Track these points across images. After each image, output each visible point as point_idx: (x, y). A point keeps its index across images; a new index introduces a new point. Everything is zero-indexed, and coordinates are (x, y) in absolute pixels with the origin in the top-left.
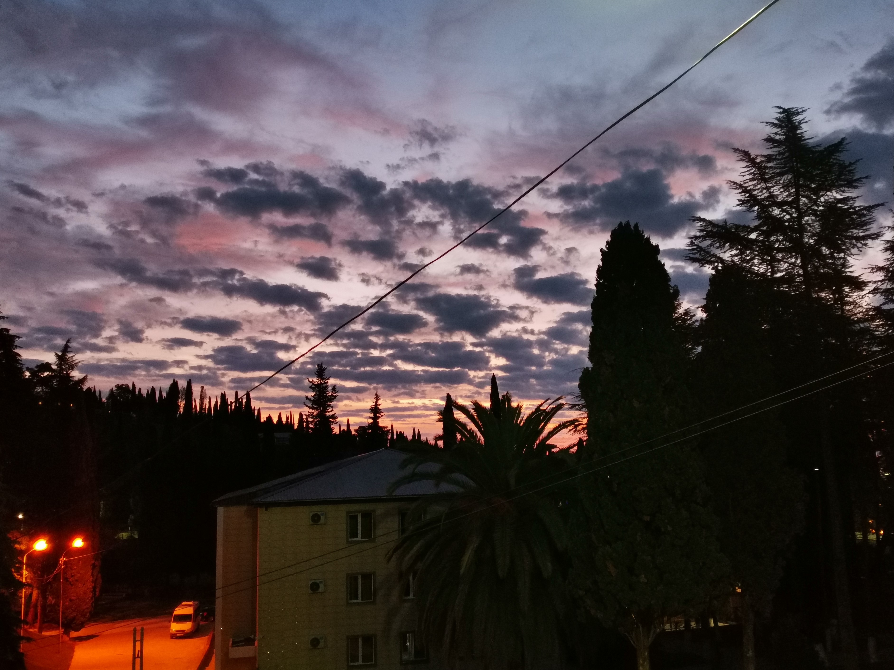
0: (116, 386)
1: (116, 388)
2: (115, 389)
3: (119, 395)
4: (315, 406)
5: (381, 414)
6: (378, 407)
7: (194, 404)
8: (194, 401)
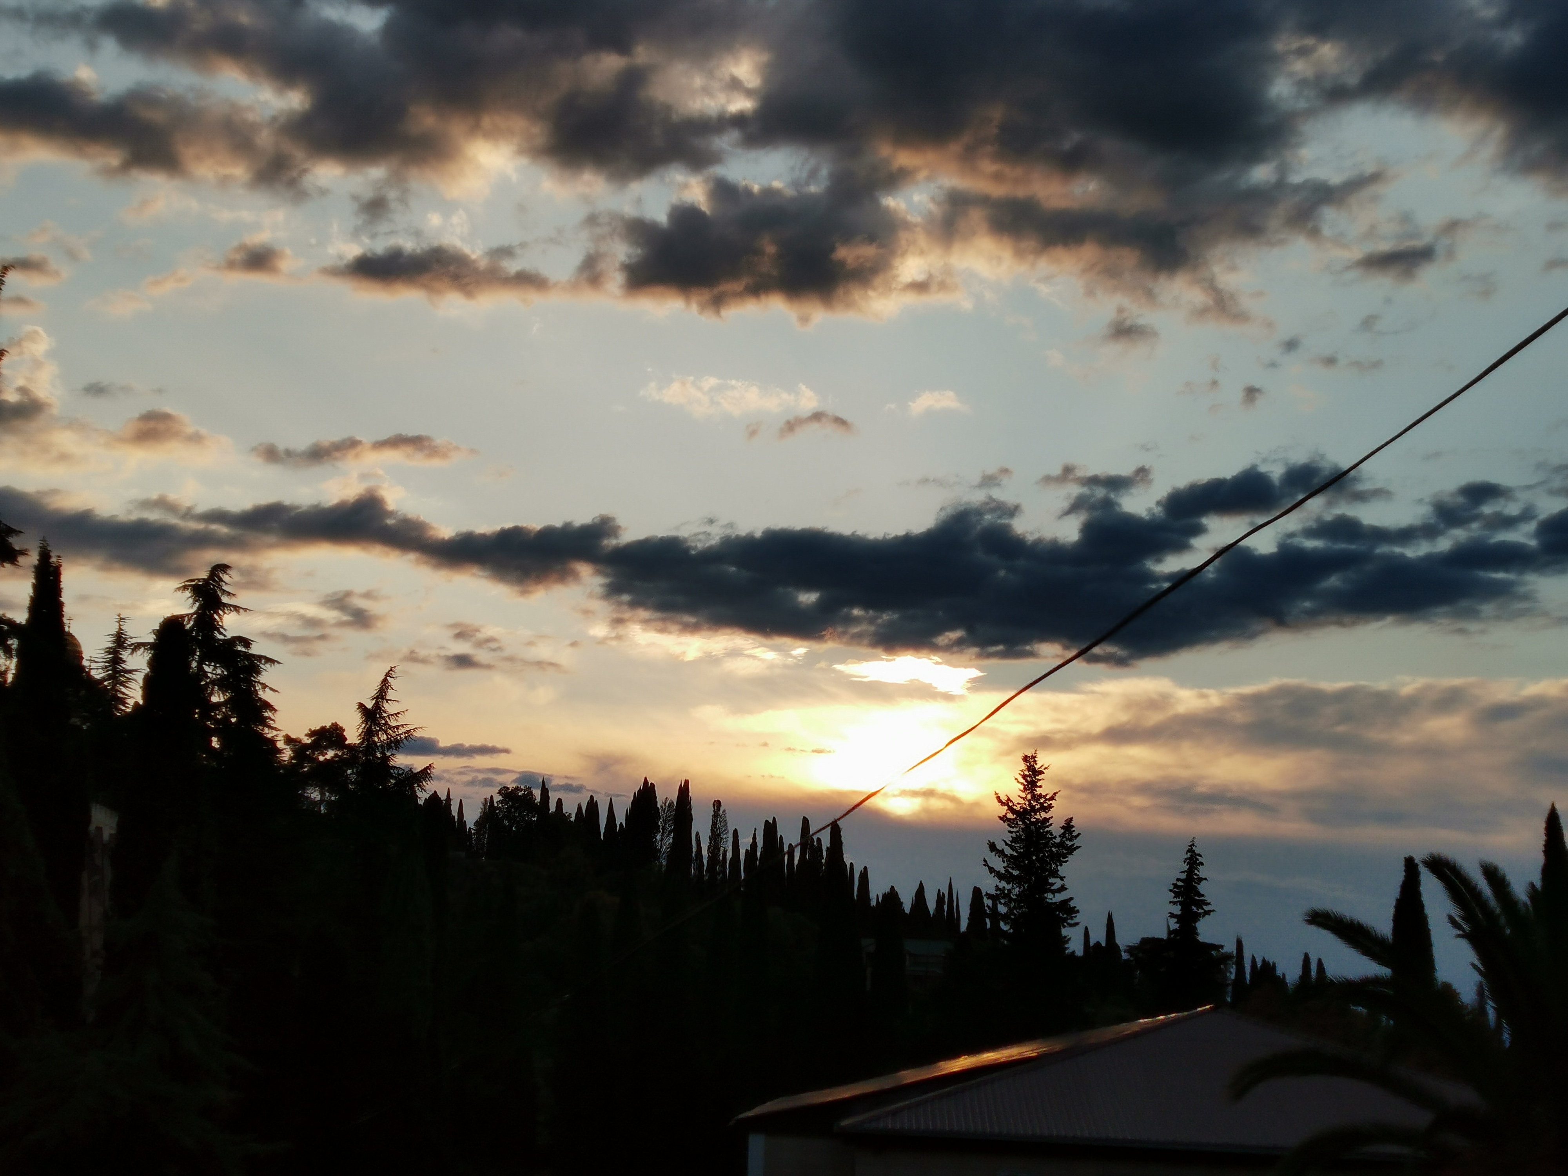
0: (500, 793)
1: (500, 798)
2: (497, 798)
3: (508, 815)
4: (1015, 873)
5: (1204, 907)
6: (1196, 887)
7: (694, 850)
8: (697, 843)
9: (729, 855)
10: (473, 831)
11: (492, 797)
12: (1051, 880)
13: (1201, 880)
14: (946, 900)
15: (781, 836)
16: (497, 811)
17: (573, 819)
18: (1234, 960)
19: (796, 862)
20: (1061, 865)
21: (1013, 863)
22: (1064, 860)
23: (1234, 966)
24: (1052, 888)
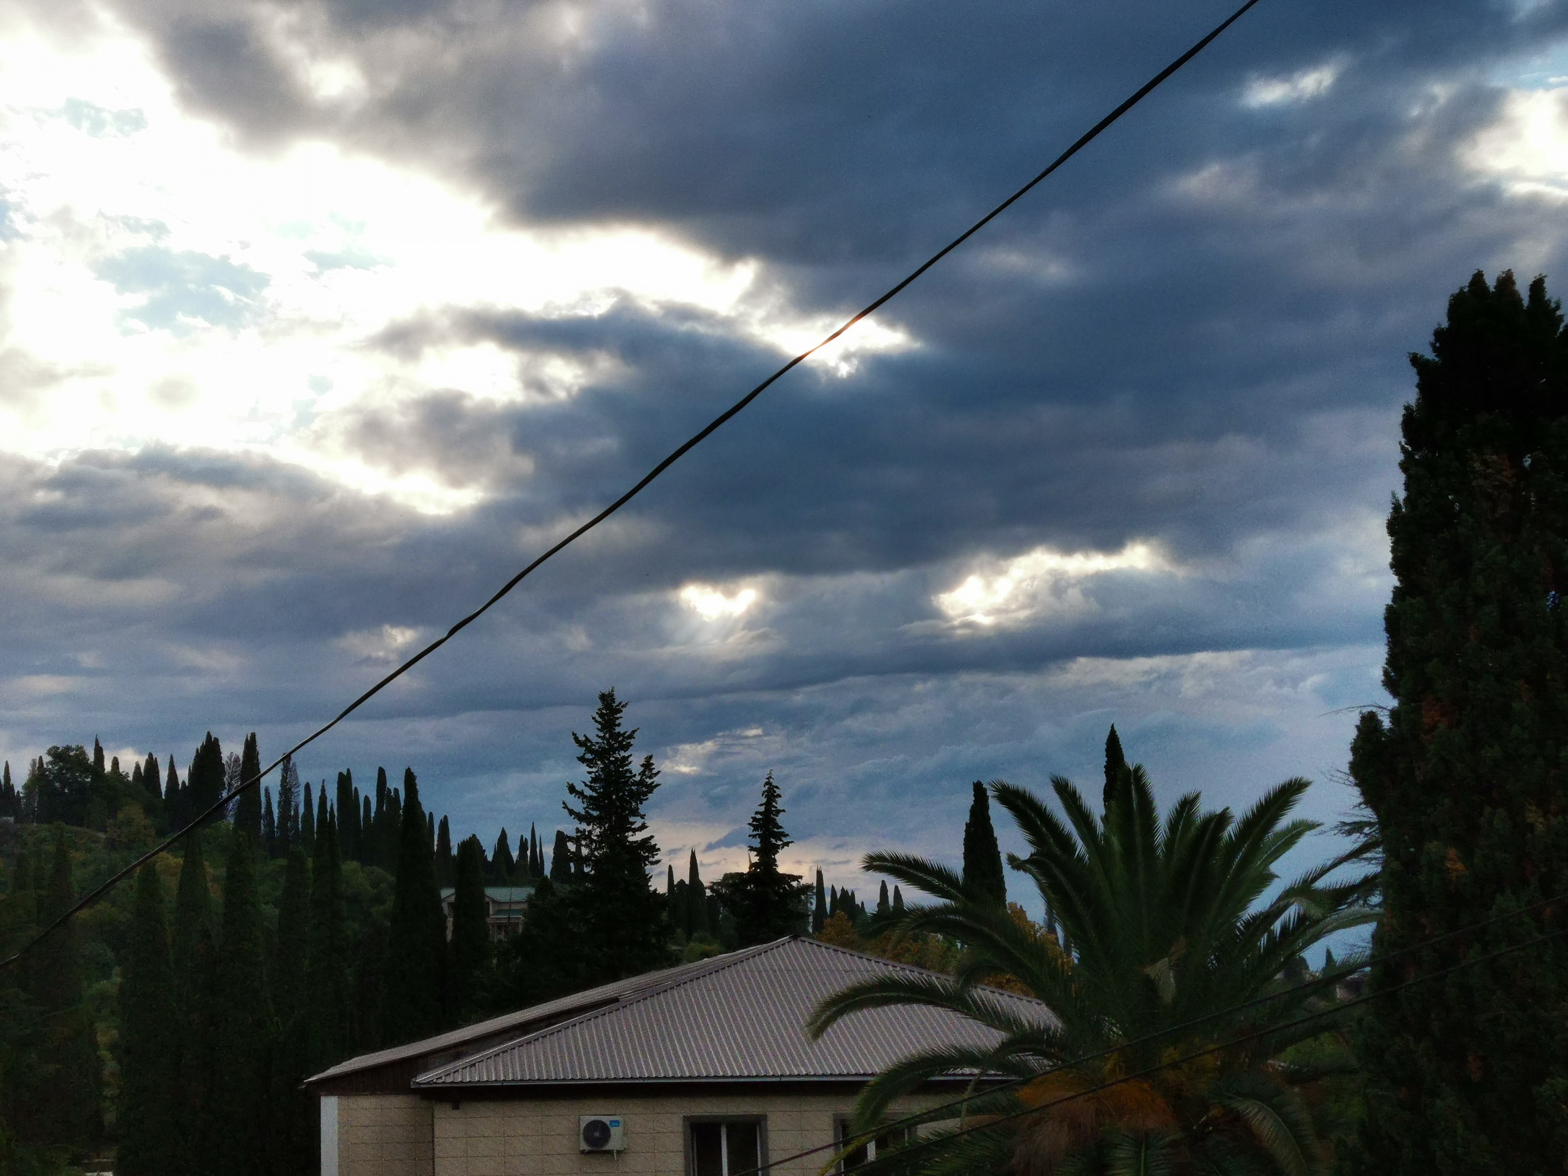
0: (49, 753)
1: (50, 758)
2: (47, 759)
4: (595, 814)
5: (783, 839)
6: (775, 820)
7: (263, 805)
8: (266, 796)
9: (301, 810)
10: (21, 795)
11: (41, 758)
12: (632, 819)
13: (778, 812)
14: (529, 845)
15: (356, 788)
16: (47, 773)
17: (131, 778)
18: (815, 891)
19: (373, 815)
20: (641, 803)
21: (593, 804)
22: (644, 798)
23: (815, 897)
24: (633, 827)
